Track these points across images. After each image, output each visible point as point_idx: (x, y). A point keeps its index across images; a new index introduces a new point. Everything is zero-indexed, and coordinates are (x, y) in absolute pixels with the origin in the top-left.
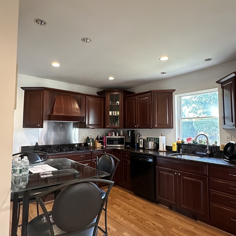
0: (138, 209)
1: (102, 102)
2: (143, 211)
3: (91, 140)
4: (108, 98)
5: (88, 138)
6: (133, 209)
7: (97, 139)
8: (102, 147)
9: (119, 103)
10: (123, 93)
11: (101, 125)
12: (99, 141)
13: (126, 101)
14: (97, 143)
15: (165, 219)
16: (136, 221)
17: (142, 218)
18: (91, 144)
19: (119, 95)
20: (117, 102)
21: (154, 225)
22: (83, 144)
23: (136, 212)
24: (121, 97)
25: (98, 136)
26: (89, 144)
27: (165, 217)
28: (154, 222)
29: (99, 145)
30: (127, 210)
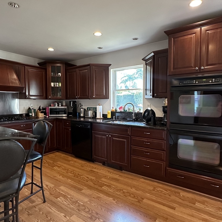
0: (76, 167)
1: (43, 73)
2: (80, 169)
3: (33, 111)
4: (49, 69)
5: (29, 108)
6: (72, 168)
7: (39, 109)
8: (44, 117)
9: (60, 75)
10: (64, 65)
11: (43, 96)
12: (41, 111)
13: (68, 73)
14: (39, 113)
15: (98, 172)
16: (73, 177)
17: (79, 174)
18: (33, 114)
19: (61, 66)
20: (59, 74)
21: (88, 178)
22: (24, 115)
23: (74, 170)
24: (63, 69)
25: (40, 107)
26: (31, 114)
27: (98, 171)
28: (88, 176)
29: (41, 115)
30: (66, 169)
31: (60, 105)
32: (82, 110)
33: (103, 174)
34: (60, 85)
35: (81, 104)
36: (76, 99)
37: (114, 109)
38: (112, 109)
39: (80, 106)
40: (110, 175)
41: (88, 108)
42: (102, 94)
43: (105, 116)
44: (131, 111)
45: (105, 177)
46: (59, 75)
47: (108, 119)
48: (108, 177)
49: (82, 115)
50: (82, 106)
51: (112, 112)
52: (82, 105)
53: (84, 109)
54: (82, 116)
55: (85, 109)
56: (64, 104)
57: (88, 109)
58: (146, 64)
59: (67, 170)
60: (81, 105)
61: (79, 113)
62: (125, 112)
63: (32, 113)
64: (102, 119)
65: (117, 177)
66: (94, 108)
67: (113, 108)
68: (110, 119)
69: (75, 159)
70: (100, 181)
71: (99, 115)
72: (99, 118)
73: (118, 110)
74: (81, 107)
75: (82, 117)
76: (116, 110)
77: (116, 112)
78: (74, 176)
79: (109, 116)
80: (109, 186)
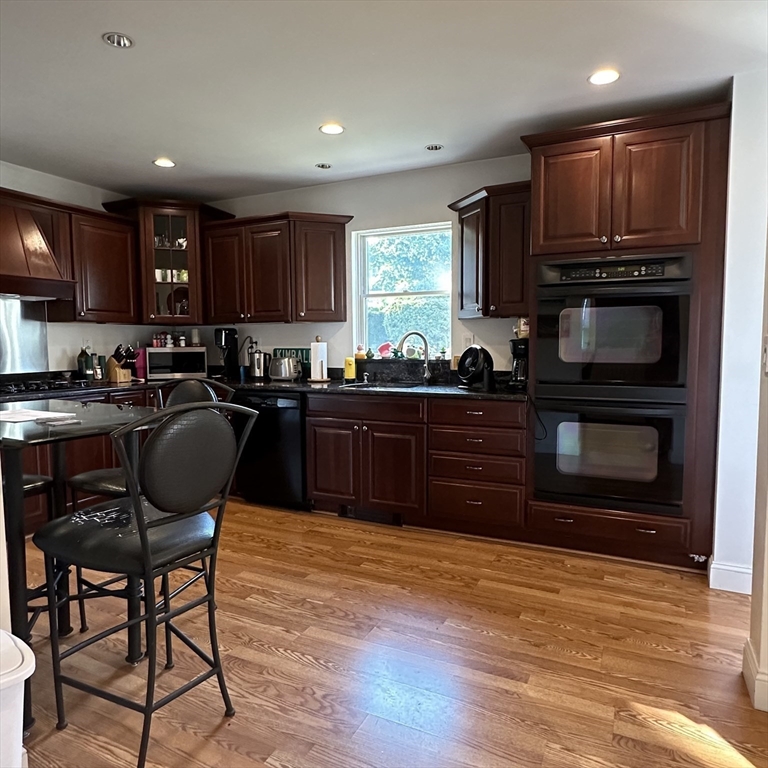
0: (262, 527)
1: (126, 238)
2: (277, 530)
3: (96, 361)
4: (148, 224)
5: (83, 353)
6: (252, 529)
7: (117, 355)
8: (133, 381)
9: (185, 244)
10: (197, 213)
11: (129, 312)
12: (122, 363)
13: (210, 240)
14: (117, 369)
15: (332, 535)
16: (265, 550)
17: (279, 543)
18: (99, 371)
19: (185, 217)
20: (181, 241)
21: (309, 548)
22: (68, 375)
23: (259, 535)
24: (192, 224)
25: (118, 348)
26: (90, 372)
27: (333, 531)
28: (309, 545)
29: (123, 376)
30: (234, 533)
31: (183, 344)
32: (257, 356)
33: (350, 537)
34: (185, 276)
35: (251, 338)
36: (242, 321)
37: (364, 353)
38: (355, 351)
39: (247, 344)
40: (372, 538)
41: (275, 350)
42: (326, 308)
43: (335, 375)
44: (416, 356)
45: (359, 542)
46: (180, 245)
47: (348, 381)
48: (368, 543)
49: (258, 373)
50: (254, 345)
51: (358, 362)
52: (256, 343)
53: (265, 354)
54: (260, 377)
55: (270, 355)
56: (196, 340)
57: (275, 355)
58: (462, 221)
59: (236, 535)
60: (251, 342)
61: (245, 367)
62: (397, 361)
63: (93, 369)
64: (327, 382)
65: (391, 540)
66: (297, 350)
67: (359, 349)
68: (353, 381)
69: (250, 508)
70: (348, 553)
71: (318, 373)
72: (319, 378)
73: (377, 356)
74: (252, 347)
75: (260, 379)
76: (369, 355)
77: (370, 359)
78: (268, 547)
79: (351, 374)
80: (379, 562)
